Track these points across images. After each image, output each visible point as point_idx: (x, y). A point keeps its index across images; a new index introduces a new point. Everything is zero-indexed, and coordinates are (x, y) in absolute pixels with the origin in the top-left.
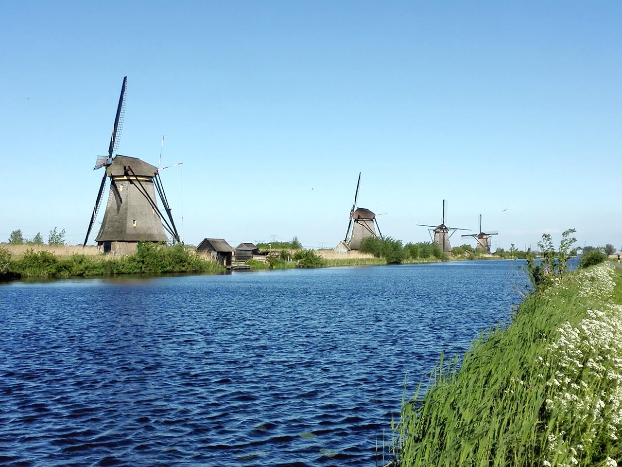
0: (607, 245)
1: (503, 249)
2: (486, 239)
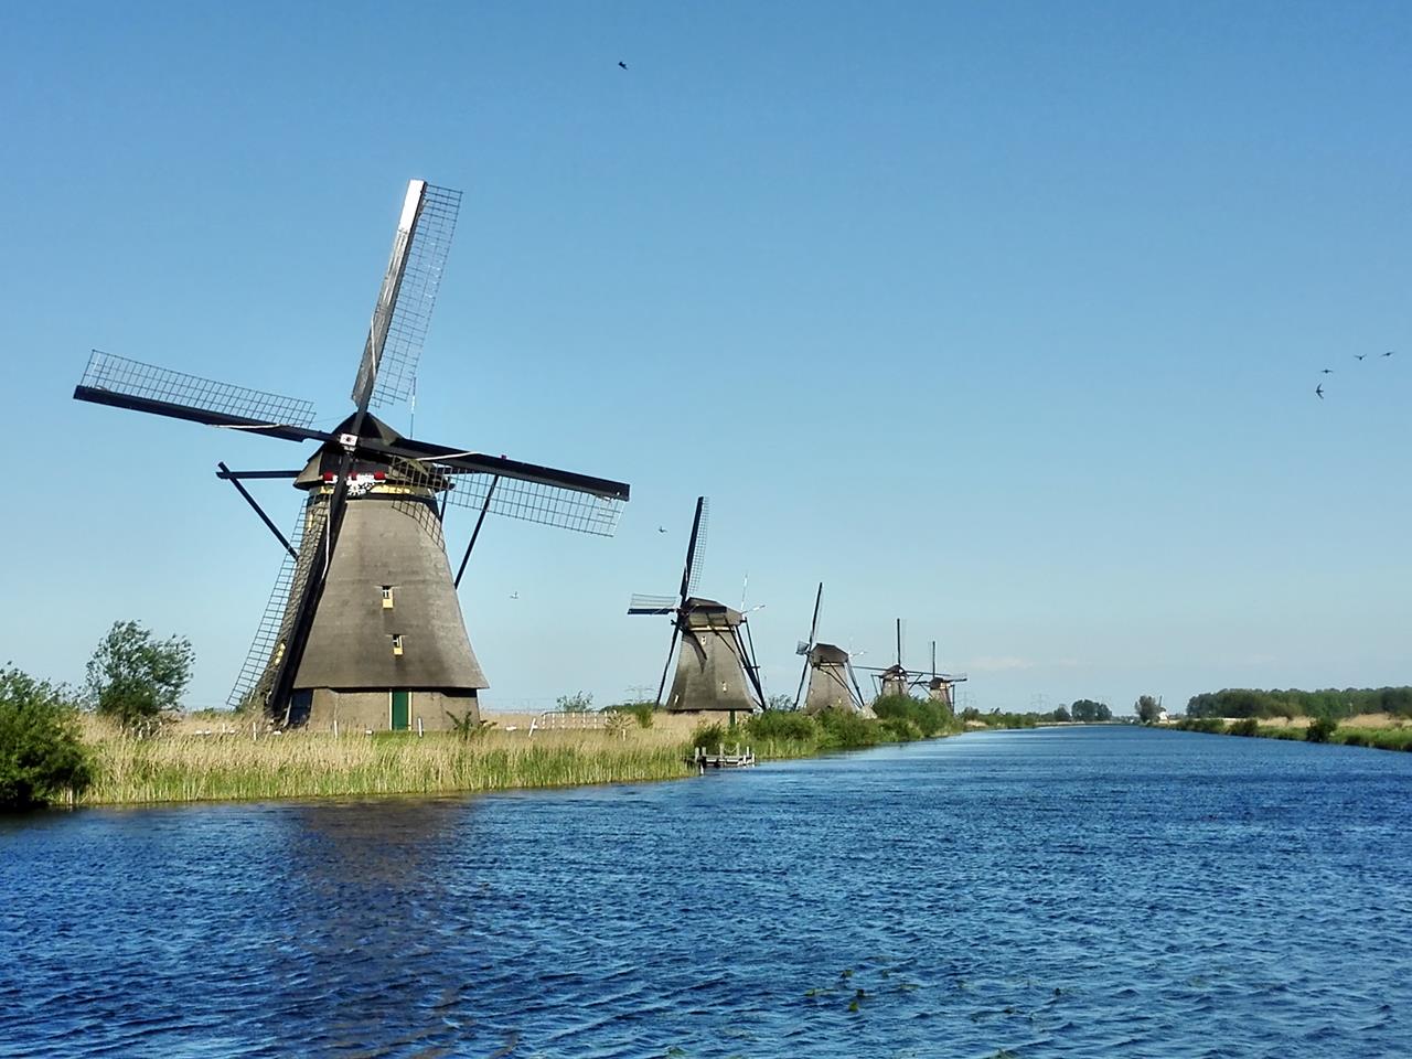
0: (1142, 699)
1: (977, 711)
2: (946, 690)
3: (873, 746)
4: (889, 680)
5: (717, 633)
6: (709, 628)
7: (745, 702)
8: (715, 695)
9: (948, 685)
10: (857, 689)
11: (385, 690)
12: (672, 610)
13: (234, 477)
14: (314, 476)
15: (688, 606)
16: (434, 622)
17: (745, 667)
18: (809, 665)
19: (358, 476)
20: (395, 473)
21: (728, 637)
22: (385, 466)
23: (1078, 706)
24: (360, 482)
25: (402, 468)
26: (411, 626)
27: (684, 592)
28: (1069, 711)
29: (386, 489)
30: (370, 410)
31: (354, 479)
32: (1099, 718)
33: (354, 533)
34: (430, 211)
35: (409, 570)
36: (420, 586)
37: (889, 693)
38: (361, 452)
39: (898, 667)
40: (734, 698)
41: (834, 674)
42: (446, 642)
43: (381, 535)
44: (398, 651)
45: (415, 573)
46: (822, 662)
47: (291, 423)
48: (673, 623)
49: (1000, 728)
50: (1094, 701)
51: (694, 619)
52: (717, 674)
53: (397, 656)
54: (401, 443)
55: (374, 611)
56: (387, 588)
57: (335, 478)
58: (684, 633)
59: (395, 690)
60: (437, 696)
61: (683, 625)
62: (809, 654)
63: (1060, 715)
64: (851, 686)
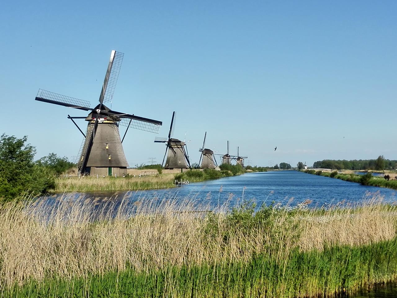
1: (250, 166)
2: (242, 161)
3: (218, 178)
4: (225, 158)
5: (178, 148)
6: (176, 146)
7: (185, 166)
8: (177, 164)
9: (242, 159)
10: (216, 161)
11: (107, 167)
12: (166, 142)
13: (71, 118)
14: (90, 118)
15: (170, 141)
16: (118, 152)
17: (185, 157)
18: (202, 155)
19: (100, 119)
20: (109, 118)
21: (181, 149)
22: (107, 116)
23: (281, 164)
24: (101, 120)
25: (111, 117)
26: (112, 153)
27: (169, 136)
28: (279, 166)
29: (107, 122)
30: (103, 104)
31: (99, 119)
32: (288, 168)
33: (99, 131)
34: (116, 58)
35: (111, 140)
36: (114, 144)
37: (225, 162)
38: (101, 113)
39: (228, 154)
40: (182, 165)
41: (209, 157)
42: (120, 156)
43: (106, 132)
44: (110, 158)
45: (113, 141)
46: (206, 154)
47: (85, 106)
48: (166, 145)
49: (257, 172)
50: (286, 163)
51: (172, 144)
52: (178, 159)
53: (110, 160)
54: (110, 111)
55: (104, 149)
56: (107, 144)
57: (95, 119)
58: (169, 147)
59: (109, 167)
60: (118, 168)
61: (169, 145)
62: (202, 151)
63: (276, 167)
64: (214, 160)
